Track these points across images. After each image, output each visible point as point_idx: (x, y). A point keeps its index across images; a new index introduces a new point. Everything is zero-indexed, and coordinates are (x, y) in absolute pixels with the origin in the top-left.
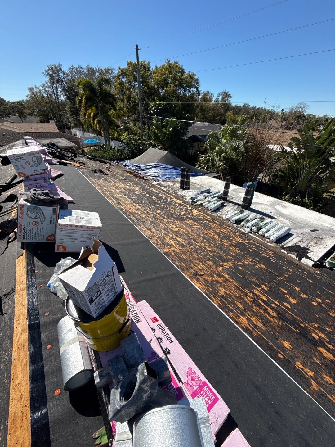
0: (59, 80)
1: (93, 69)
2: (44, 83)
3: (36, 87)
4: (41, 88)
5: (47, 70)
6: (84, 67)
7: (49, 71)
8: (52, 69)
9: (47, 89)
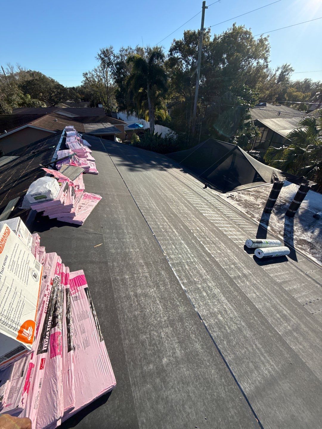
0: (109, 64)
5: (100, 54)
8: (104, 53)
9: (98, 74)
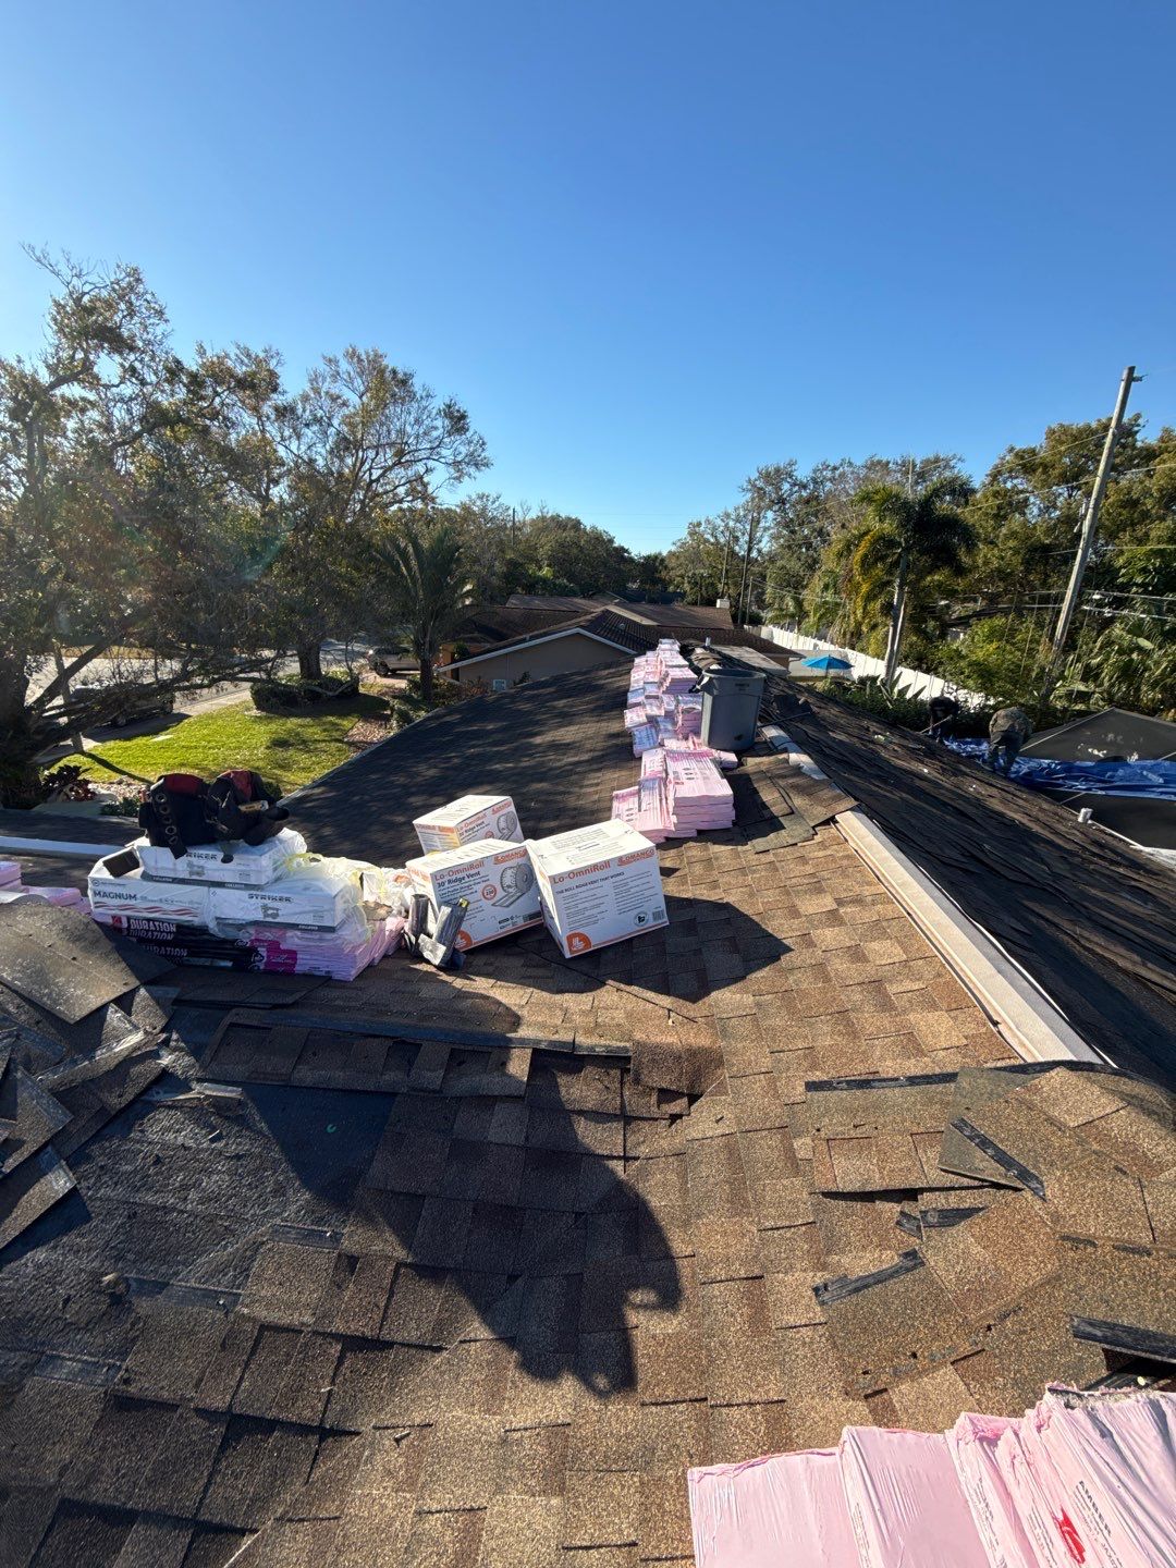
0: (775, 501)
1: (888, 463)
2: (731, 510)
3: (708, 521)
4: (719, 522)
5: (753, 479)
6: (859, 461)
7: (757, 482)
8: (768, 474)
9: (731, 524)
